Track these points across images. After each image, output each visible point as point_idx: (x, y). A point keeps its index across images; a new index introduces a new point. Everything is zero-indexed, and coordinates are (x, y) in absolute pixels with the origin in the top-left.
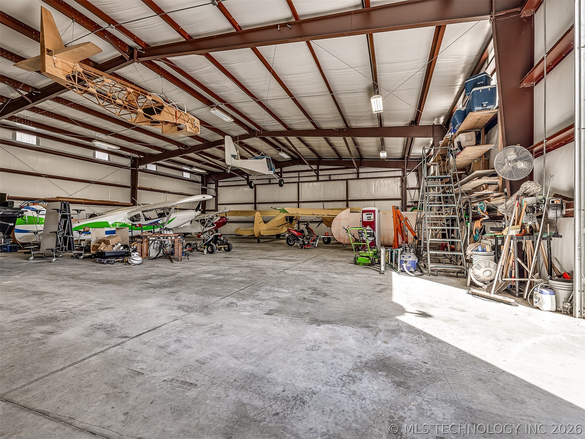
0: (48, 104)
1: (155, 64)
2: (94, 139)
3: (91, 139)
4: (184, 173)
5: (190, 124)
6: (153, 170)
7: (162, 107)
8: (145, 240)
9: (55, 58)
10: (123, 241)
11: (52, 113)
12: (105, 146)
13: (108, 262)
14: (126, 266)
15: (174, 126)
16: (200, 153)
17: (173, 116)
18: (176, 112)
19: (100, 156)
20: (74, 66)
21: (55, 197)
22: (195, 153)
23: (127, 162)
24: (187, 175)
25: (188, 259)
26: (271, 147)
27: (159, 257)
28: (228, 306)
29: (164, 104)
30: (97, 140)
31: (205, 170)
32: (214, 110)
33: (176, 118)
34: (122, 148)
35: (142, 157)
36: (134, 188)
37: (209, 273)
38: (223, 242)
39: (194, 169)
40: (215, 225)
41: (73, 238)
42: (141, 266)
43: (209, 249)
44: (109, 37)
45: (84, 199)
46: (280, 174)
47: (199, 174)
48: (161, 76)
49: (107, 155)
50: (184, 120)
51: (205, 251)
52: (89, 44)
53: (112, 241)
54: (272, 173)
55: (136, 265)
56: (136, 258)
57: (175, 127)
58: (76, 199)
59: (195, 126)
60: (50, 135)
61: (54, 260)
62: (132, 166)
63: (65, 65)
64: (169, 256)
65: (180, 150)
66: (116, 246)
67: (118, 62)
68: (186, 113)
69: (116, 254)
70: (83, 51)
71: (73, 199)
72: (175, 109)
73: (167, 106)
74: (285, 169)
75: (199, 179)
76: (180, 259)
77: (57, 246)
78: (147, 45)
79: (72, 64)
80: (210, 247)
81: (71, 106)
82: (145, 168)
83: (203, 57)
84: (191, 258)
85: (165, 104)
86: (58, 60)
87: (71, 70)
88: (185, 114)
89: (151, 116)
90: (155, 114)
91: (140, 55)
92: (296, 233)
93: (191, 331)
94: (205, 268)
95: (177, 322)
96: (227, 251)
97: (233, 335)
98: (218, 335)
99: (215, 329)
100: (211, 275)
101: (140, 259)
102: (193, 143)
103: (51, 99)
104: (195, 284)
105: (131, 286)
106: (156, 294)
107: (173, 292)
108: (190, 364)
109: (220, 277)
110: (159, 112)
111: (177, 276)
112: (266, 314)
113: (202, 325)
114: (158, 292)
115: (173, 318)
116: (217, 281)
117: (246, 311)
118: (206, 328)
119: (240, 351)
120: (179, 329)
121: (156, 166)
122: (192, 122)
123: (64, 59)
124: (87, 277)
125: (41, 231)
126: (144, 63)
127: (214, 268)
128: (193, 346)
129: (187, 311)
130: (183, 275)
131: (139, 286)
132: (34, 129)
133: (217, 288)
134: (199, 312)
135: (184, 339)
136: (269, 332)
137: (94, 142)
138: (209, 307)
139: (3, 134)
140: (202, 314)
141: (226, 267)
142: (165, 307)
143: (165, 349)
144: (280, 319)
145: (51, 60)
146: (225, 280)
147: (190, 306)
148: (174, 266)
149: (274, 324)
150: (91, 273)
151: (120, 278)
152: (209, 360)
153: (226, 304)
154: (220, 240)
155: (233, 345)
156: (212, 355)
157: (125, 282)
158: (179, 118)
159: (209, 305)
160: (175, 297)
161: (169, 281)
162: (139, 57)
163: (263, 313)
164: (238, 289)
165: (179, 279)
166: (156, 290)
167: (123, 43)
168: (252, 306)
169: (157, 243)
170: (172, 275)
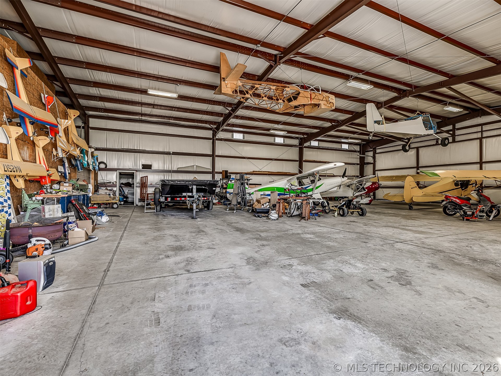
0: (241, 112)
1: (295, 61)
2: (270, 129)
3: (269, 130)
4: (342, 144)
5: (325, 102)
6: (316, 145)
7: (298, 94)
8: (282, 201)
9: (226, 82)
10: (274, 202)
11: (245, 117)
12: (282, 133)
13: (258, 216)
14: (267, 220)
16: (353, 124)
17: (308, 98)
18: (311, 95)
19: (279, 140)
20: (237, 83)
21: (252, 171)
22: (346, 126)
23: (296, 142)
24: (345, 147)
25: (316, 219)
27: (294, 216)
28: (284, 267)
29: (300, 91)
30: (273, 129)
31: (360, 139)
32: (350, 82)
33: (311, 100)
34: (289, 132)
35: (305, 136)
36: (301, 161)
37: (313, 233)
38: (356, 207)
39: (349, 140)
40: (367, 190)
41: (246, 198)
42: (276, 221)
43: (341, 212)
44: (261, 54)
45: (268, 172)
46: (451, 132)
47: (356, 144)
48: (301, 68)
49: (282, 139)
50: (319, 99)
51: (336, 214)
52: (238, 65)
53: (262, 201)
54: (431, 132)
55: (273, 220)
56: (274, 215)
57: (316, 107)
58: (263, 172)
59: (330, 102)
60: (249, 131)
61: (235, 212)
62: (299, 145)
63: (232, 84)
64: (301, 217)
65: (333, 125)
66: (265, 205)
67: (270, 69)
68: (320, 92)
69: (263, 211)
70: (237, 71)
71: (261, 172)
72: (310, 93)
75: (357, 148)
76: (306, 218)
77: (237, 202)
78: (285, 48)
79: (235, 82)
80: (341, 210)
81: (251, 110)
82: (309, 145)
84: (318, 219)
85: (302, 91)
86: (228, 83)
87: (235, 86)
88: (320, 94)
89: (290, 103)
90: (293, 101)
92: (458, 201)
93: (225, 280)
94: (317, 229)
95: (230, 269)
96: (360, 215)
97: (244, 295)
98: (235, 290)
99: (242, 284)
100: (312, 236)
101: (276, 216)
102: (343, 117)
103: (241, 109)
104: (288, 241)
105: (247, 235)
106: (251, 244)
107: (263, 245)
108: (182, 307)
109: (317, 239)
110: (295, 98)
111: (286, 232)
112: (302, 285)
113: (240, 278)
114: (255, 243)
115: (232, 266)
116: (309, 242)
117: (289, 277)
118: (237, 281)
119: (226, 311)
120: (221, 276)
121: (317, 142)
122: (327, 100)
123: (231, 81)
124: (235, 225)
125: (232, 193)
126: (285, 62)
127: (325, 230)
128: (207, 293)
129: (248, 263)
130: (291, 233)
131: (251, 236)
132: (241, 129)
133: (298, 249)
134: (254, 266)
135: (211, 285)
136: (275, 304)
137: (271, 132)
138: (268, 264)
139: (227, 135)
140: (255, 268)
141: (337, 230)
142: (241, 256)
143: (190, 288)
144: (307, 294)
145: (225, 84)
146: (317, 242)
147: (256, 259)
148: (297, 224)
149: (294, 297)
150: (241, 223)
151: (251, 228)
152: (196, 309)
153: (284, 265)
154: (353, 204)
155: (230, 304)
156: (204, 306)
157: (248, 231)
158: (313, 99)
159: (271, 262)
160: (259, 250)
161: (274, 236)
162: (280, 59)
163: (301, 283)
164: (315, 253)
165: (283, 235)
166: (256, 241)
167: (270, 55)
168: (302, 273)
169: (294, 204)
170: (283, 231)
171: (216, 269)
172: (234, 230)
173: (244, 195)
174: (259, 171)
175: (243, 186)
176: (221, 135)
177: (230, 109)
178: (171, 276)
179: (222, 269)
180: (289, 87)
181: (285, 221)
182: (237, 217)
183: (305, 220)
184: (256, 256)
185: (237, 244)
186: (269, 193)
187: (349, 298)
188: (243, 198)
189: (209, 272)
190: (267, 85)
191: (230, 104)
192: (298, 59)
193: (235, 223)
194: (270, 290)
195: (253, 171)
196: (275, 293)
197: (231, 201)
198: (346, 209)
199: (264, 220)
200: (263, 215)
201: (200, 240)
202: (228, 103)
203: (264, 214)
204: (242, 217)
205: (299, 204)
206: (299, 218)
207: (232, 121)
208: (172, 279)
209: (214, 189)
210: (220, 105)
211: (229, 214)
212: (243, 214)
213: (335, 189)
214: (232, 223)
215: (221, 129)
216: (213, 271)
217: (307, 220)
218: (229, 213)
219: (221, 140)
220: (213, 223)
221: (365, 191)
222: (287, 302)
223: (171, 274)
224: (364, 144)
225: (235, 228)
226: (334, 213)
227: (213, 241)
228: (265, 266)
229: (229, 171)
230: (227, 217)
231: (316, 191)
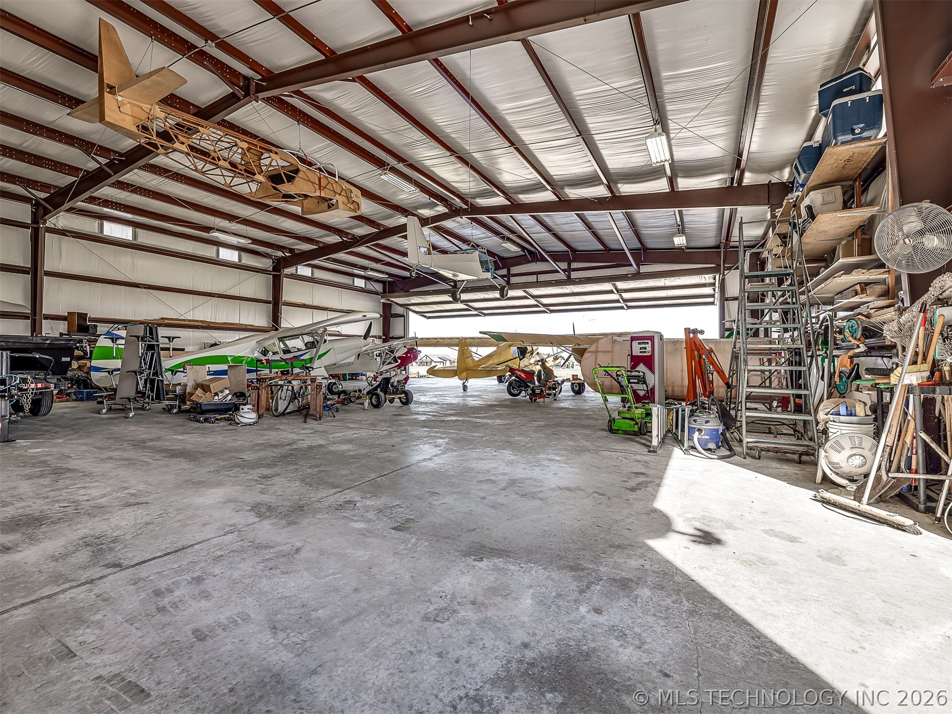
0: (136, 176)
1: (287, 103)
2: (211, 229)
3: (208, 229)
4: (355, 279)
5: (344, 198)
6: (307, 275)
7: (297, 171)
8: (264, 385)
9: (120, 99)
10: (238, 386)
11: (146, 190)
12: (234, 240)
13: (206, 420)
14: (231, 427)
15: (323, 203)
16: (377, 245)
17: (315, 185)
18: (320, 179)
19: (228, 255)
20: (151, 110)
21: (158, 318)
22: (367, 247)
23: (267, 263)
24: (360, 283)
25: (335, 416)
26: (489, 234)
27: (288, 413)
28: (340, 507)
29: (299, 166)
30: (217, 230)
31: (387, 273)
32: (385, 174)
33: (320, 189)
34: (255, 241)
35: (288, 254)
36: (276, 304)
37: (349, 441)
38: (397, 390)
39: (370, 273)
40: (399, 361)
41: (162, 381)
42: (255, 427)
43: (373, 401)
44: (211, 63)
45: (201, 321)
46: (506, 279)
47: (378, 281)
48: (298, 122)
49: (236, 253)
50: (334, 191)
51: (366, 404)
52: (164, 71)
53: (213, 387)
54: (488, 275)
55: (245, 425)
56: (247, 415)
57: (324, 205)
58: (189, 321)
59: (354, 201)
60: (151, 224)
61: (131, 415)
62: (274, 270)
63: (136, 109)
64: (304, 412)
65: (343, 241)
66: (220, 394)
67: (229, 102)
68: (337, 180)
69: (218, 407)
70: (158, 83)
71: (185, 320)
72: (318, 175)
73: (305, 170)
74: (515, 270)
75: (379, 288)
76: (318, 416)
77: (138, 392)
78: (269, 71)
79: (147, 107)
80: (374, 397)
81: (168, 177)
82: (294, 272)
83: (357, 85)
84: (338, 416)
85: (301, 166)
86: (124, 102)
87: (146, 116)
88: (336, 182)
89: (278, 187)
90: (285, 183)
91: (260, 88)
92: (523, 375)
93: (238, 559)
94: (350, 434)
95: (230, 537)
96: (404, 403)
97: (305, 573)
98: (278, 571)
99: (284, 556)
100: (349, 447)
101: (254, 415)
102: (363, 230)
103: (140, 168)
104: (313, 462)
105: (210, 462)
106: (236, 479)
107: (265, 477)
108: (177, 638)
109: (363, 451)
110: (290, 179)
111: (295, 446)
112: (394, 529)
113: (267, 547)
114: (243, 475)
115: (227, 529)
116: (353, 457)
117: (362, 521)
118: (267, 554)
119: (292, 611)
120: (219, 553)
121: (310, 269)
122: (349, 194)
123: (134, 100)
124: (158, 444)
125: (118, 370)
126: (267, 100)
127: (364, 433)
128: (216, 594)
129: (261, 516)
130: (305, 446)
131: (222, 463)
132: (129, 216)
133: (343, 472)
134: (281, 519)
135: (211, 578)
136: (374, 570)
137: (214, 234)
138: (306, 508)
139: (89, 226)
140: (284, 522)
141: (385, 432)
142: (232, 505)
143: (159, 599)
144: (413, 541)
145: (114, 102)
146: (366, 456)
147: (273, 505)
148: (303, 429)
149: (397, 551)
150: (168, 438)
151: (206, 447)
152: (219, 631)
153: (339, 503)
154: (392, 386)
155: (288, 597)
156: (233, 619)
157: (206, 454)
158: (325, 188)
159: (307, 505)
160: (263, 486)
161: (275, 455)
162: (258, 91)
163: (391, 526)
164: (377, 474)
165: (294, 452)
166: (242, 471)
167: (233, 72)
168: (380, 511)
169: (287, 390)
170: (288, 445)
171: (195, 544)
172: (164, 457)
173: (155, 374)
174: (176, 320)
175: (153, 355)
176: (61, 219)
177: (104, 161)
178: (70, 588)
179: (208, 540)
180: (276, 153)
181: (275, 424)
182: (146, 428)
183: (316, 420)
184: (265, 498)
185: (199, 484)
186: (224, 367)
187: (474, 530)
188: (152, 382)
189: (179, 553)
190: (227, 135)
191: (104, 151)
192: (296, 102)
193: (151, 440)
194: (348, 551)
195: (162, 318)
196: (362, 554)
197: (115, 390)
198: (382, 394)
199: (223, 426)
200: (219, 417)
201: (82, 492)
202: (99, 146)
203: (220, 414)
204: (161, 425)
205: (296, 389)
206: (299, 417)
207: (106, 191)
208: (82, 596)
209: (64, 359)
210: (73, 146)
211: (115, 421)
212: (156, 419)
213: (352, 359)
214: (144, 441)
215: (67, 206)
216: (189, 550)
217: (320, 418)
218: (110, 419)
219: (63, 232)
220: (84, 448)
221: (397, 362)
222: (392, 560)
223: (67, 586)
224: (389, 282)
225: (162, 451)
226: (363, 404)
227: (126, 488)
228: (301, 513)
229: (92, 314)
230: (115, 429)
231: (316, 364)
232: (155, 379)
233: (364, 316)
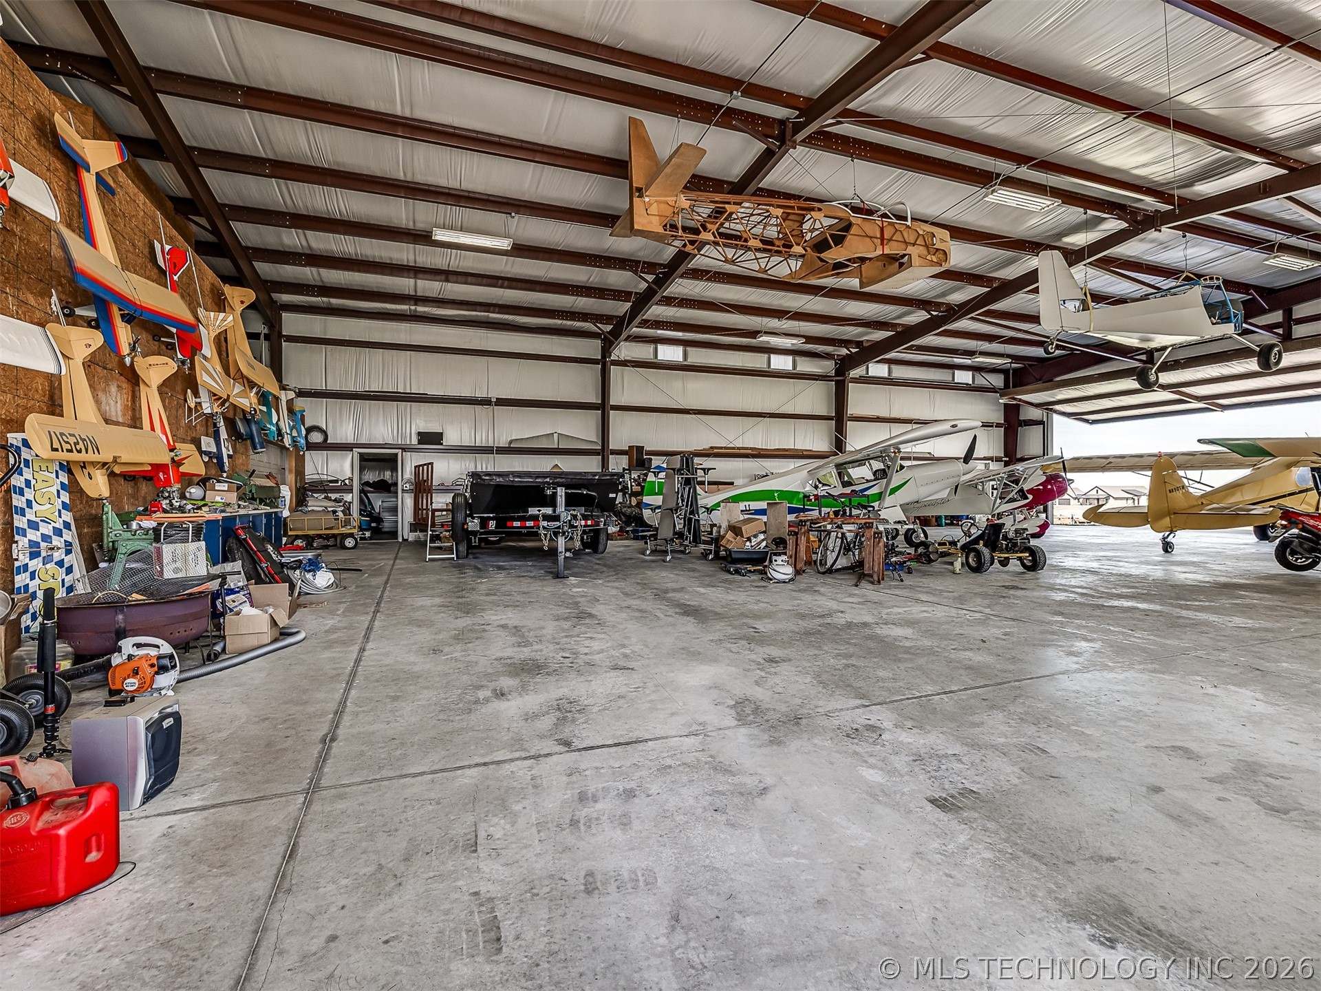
0: (681, 287)
2: (759, 332)
3: (754, 334)
4: (956, 372)
5: (921, 248)
6: (882, 375)
7: (848, 227)
8: (803, 530)
9: (647, 199)
10: (778, 530)
11: (691, 300)
12: (787, 343)
13: (737, 572)
14: (763, 583)
15: (891, 264)
16: (990, 313)
17: (875, 240)
18: (882, 229)
19: (781, 363)
20: (676, 202)
21: (707, 447)
22: (972, 318)
23: (828, 367)
24: (964, 377)
25: (902, 581)
27: (837, 570)
28: (854, 734)
29: (851, 219)
30: (765, 333)
31: (1009, 356)
32: (993, 191)
33: (882, 244)
34: (810, 339)
35: (854, 350)
36: (839, 418)
37: (910, 623)
38: (1015, 545)
39: (976, 360)
40: (1030, 497)
41: (698, 521)
42: (790, 586)
43: (970, 560)
44: (741, 119)
47: (994, 370)
48: (852, 157)
49: (790, 358)
50: (906, 242)
51: (958, 565)
52: (682, 148)
53: (747, 530)
55: (779, 582)
56: (782, 569)
57: (893, 267)
58: (738, 448)
59: (937, 250)
60: (699, 340)
61: (668, 558)
62: (837, 374)
63: (662, 206)
64: (858, 572)
65: (933, 317)
66: (753, 540)
67: (765, 161)
68: (909, 223)
69: (749, 556)
70: (679, 166)
71: (734, 448)
72: (880, 223)
73: (859, 221)
75: (997, 381)
76: (876, 578)
77: (675, 533)
78: (807, 99)
79: (671, 200)
80: (972, 555)
81: (709, 280)
82: (863, 373)
83: (935, 63)
84: (909, 580)
85: (856, 219)
86: (652, 202)
87: (671, 210)
88: (908, 227)
89: (822, 255)
90: (832, 248)
91: (798, 128)
93: (685, 779)
94: (917, 611)
95: (692, 740)
96: (1028, 568)
97: (757, 837)
98: (724, 817)
99: (742, 794)
100: (908, 632)
101: (789, 570)
102: (963, 294)
103: (682, 277)
104: (843, 648)
105: (718, 627)
106: (736, 656)
107: (772, 660)
108: (567, 876)
109: (927, 643)
110: (839, 240)
111: (828, 620)
112: (933, 801)
113: (727, 771)
114: (747, 652)
115: (695, 727)
116: (907, 650)
117: (881, 769)
118: (723, 783)
119: (712, 899)
120: (669, 762)
121: (886, 367)
122: (929, 241)
123: (660, 196)
124: (677, 595)
125: (659, 507)
126: (808, 141)
127: (940, 613)
128: (636, 825)
129: (741, 719)
130: (843, 621)
131: (731, 631)
132: (679, 335)
133: (881, 673)
134: (764, 730)
135: (643, 796)
136: (868, 875)
137: (761, 339)
138: (804, 721)
139: (642, 352)
140: (766, 737)
141: (978, 615)
142: (714, 693)
143: (580, 807)
144: (962, 839)
145: (642, 204)
146: (931, 652)
147: (764, 706)
148: (851, 595)
149: (922, 849)
150: (691, 589)
151: (723, 607)
152: (612, 888)
153: (855, 726)
154: (1005, 538)
155: (717, 869)
156: (636, 875)
157: (719, 616)
158: (890, 240)
159: (809, 716)
160: (763, 674)
161: (797, 630)
162: (796, 132)
163: (929, 794)
164: (937, 689)
165: (823, 629)
166: (748, 646)
167: (767, 121)
168: (918, 758)
169: (837, 537)
170: (819, 617)
171: (650, 740)
172: (676, 613)
173: (692, 513)
174: (726, 448)
175: (689, 490)
176: (624, 350)
177: (650, 278)
178: (517, 759)
179: (667, 738)
180: (820, 210)
181: (816, 585)
182: (677, 575)
183: (872, 583)
184: (759, 693)
185: (694, 655)
186: (762, 505)
187: (1111, 860)
188: (690, 520)
189: (629, 747)
190: (759, 205)
191: (650, 267)
192: (848, 129)
193: (674, 590)
194: (837, 819)
195: (711, 448)
196: (856, 833)
197: (657, 529)
198: (986, 552)
199: (753, 581)
200: (750, 567)
201: (587, 643)
202: (645, 263)
203: (753, 565)
204: (691, 574)
205: (850, 536)
206: (852, 577)
207: (656, 311)
208: (521, 773)
209: (611, 495)
210: (624, 269)
211: (653, 565)
212: (690, 566)
213: (944, 494)
214: (666, 591)
215: (624, 336)
216: (640, 746)
217: (879, 582)
218: (653, 561)
219: (624, 363)
220: (614, 592)
221: (1026, 498)
222: (905, 866)
223: (517, 755)
224: (1015, 370)
225: (679, 605)
226: (952, 564)
227: (624, 646)
228: (795, 728)
229: (647, 448)
230: (650, 573)
231: (889, 500)
232: (691, 519)
233: (953, 426)
